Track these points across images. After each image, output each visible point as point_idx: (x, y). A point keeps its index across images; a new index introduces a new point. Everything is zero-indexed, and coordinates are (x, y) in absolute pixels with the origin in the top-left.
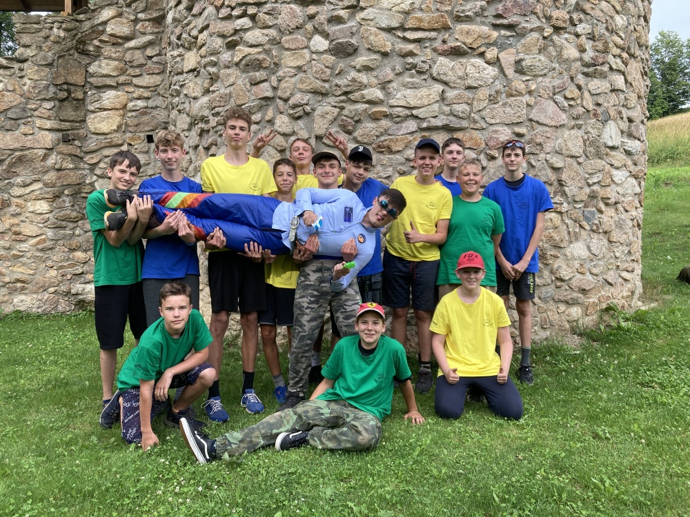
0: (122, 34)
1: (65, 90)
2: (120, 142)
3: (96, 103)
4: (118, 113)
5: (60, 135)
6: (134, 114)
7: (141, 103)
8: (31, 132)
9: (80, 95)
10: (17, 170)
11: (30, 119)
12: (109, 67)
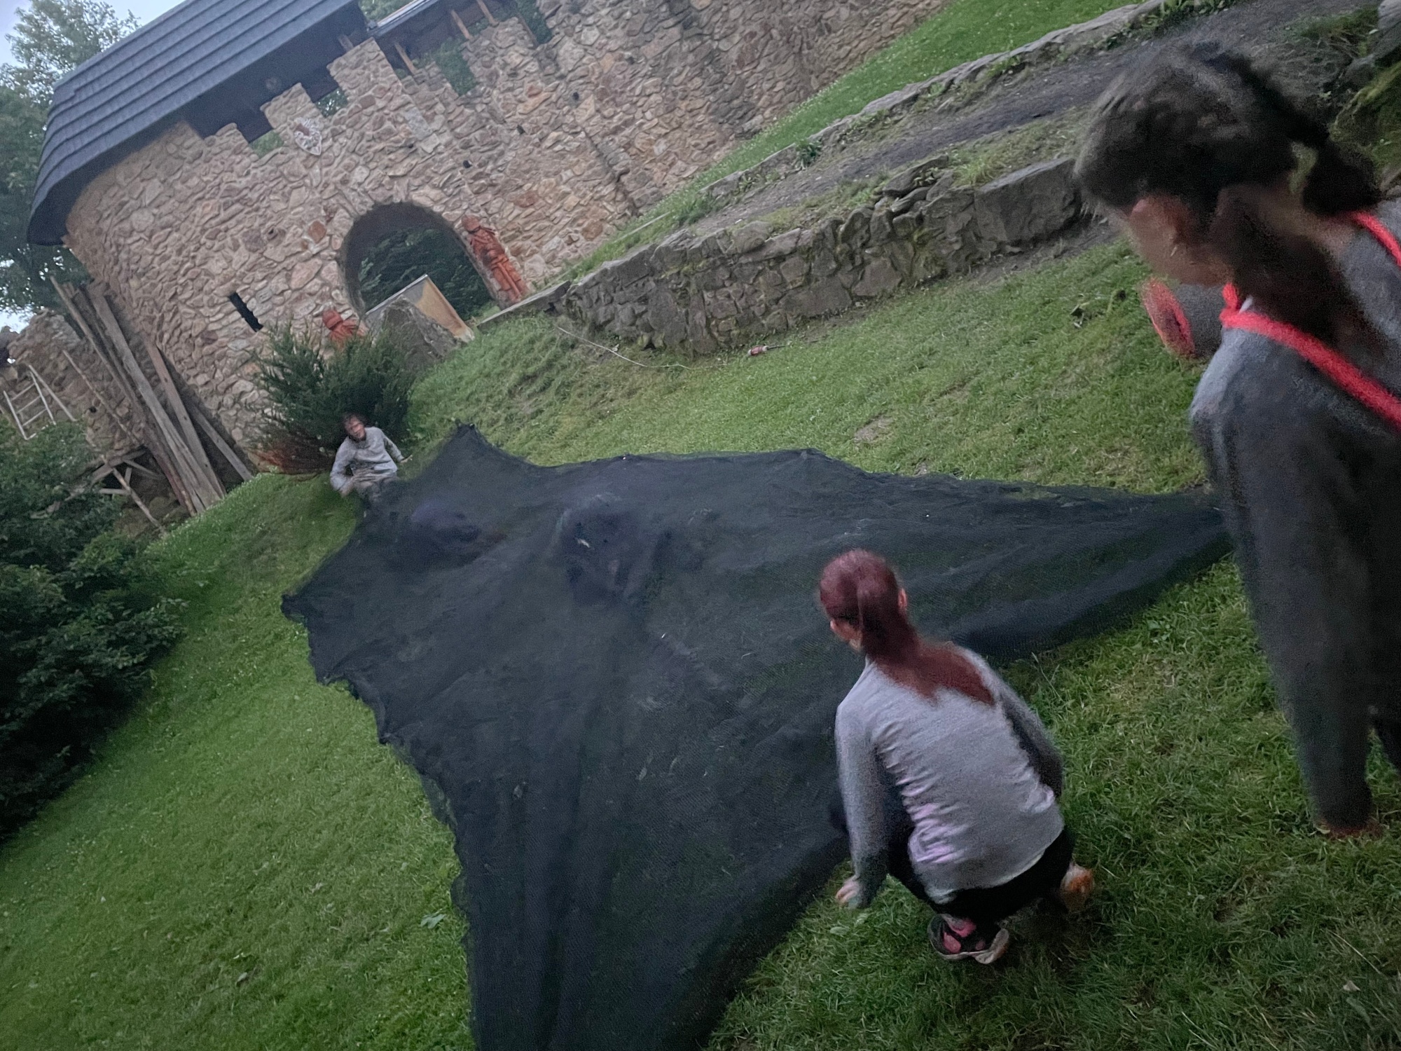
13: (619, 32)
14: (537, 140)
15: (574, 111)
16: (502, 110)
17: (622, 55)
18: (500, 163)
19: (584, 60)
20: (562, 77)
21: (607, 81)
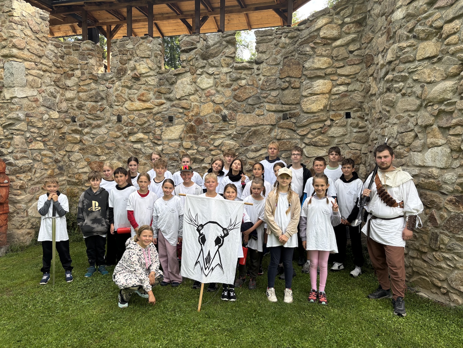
0: (332, 36)
1: (287, 82)
2: (324, 118)
3: (309, 90)
4: (324, 96)
5: (281, 115)
6: (337, 96)
7: (342, 88)
8: (262, 113)
9: (297, 84)
10: (253, 140)
11: (262, 104)
12: (320, 62)
13: (228, 92)
14: (126, 132)
15: (164, 128)
16: (114, 98)
17: (221, 110)
18: (94, 131)
19: (191, 97)
20: (169, 99)
21: (199, 122)
